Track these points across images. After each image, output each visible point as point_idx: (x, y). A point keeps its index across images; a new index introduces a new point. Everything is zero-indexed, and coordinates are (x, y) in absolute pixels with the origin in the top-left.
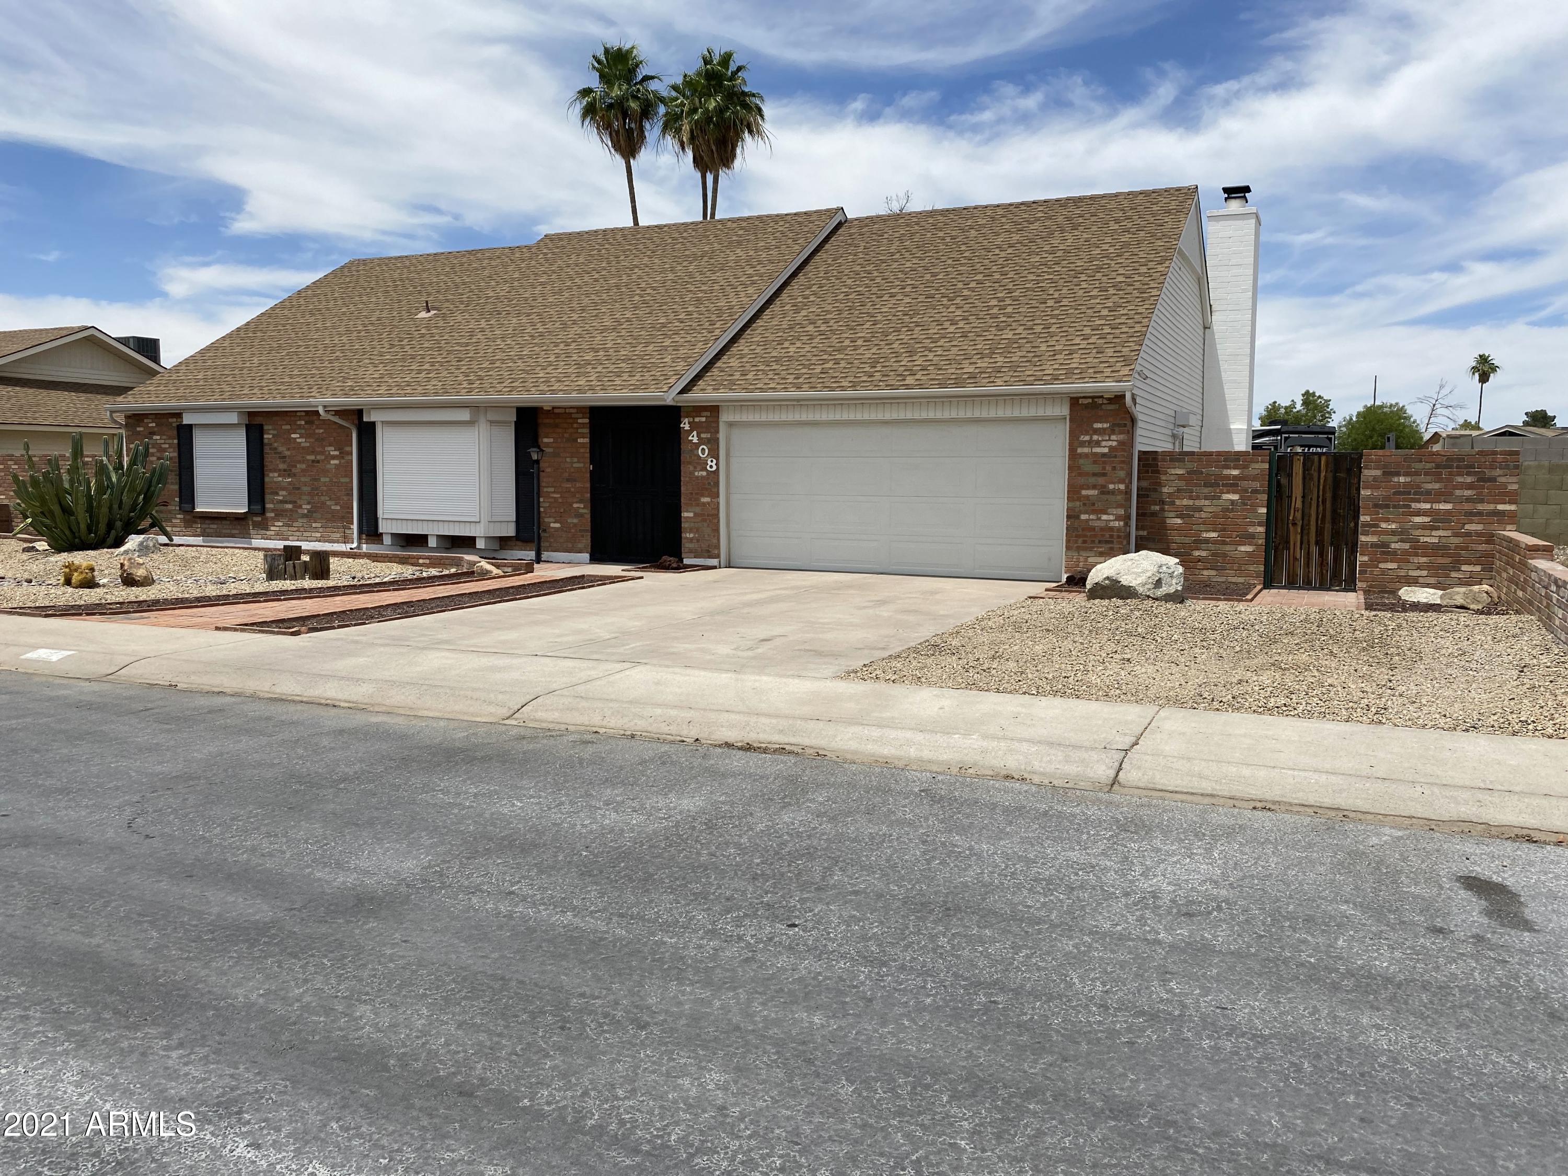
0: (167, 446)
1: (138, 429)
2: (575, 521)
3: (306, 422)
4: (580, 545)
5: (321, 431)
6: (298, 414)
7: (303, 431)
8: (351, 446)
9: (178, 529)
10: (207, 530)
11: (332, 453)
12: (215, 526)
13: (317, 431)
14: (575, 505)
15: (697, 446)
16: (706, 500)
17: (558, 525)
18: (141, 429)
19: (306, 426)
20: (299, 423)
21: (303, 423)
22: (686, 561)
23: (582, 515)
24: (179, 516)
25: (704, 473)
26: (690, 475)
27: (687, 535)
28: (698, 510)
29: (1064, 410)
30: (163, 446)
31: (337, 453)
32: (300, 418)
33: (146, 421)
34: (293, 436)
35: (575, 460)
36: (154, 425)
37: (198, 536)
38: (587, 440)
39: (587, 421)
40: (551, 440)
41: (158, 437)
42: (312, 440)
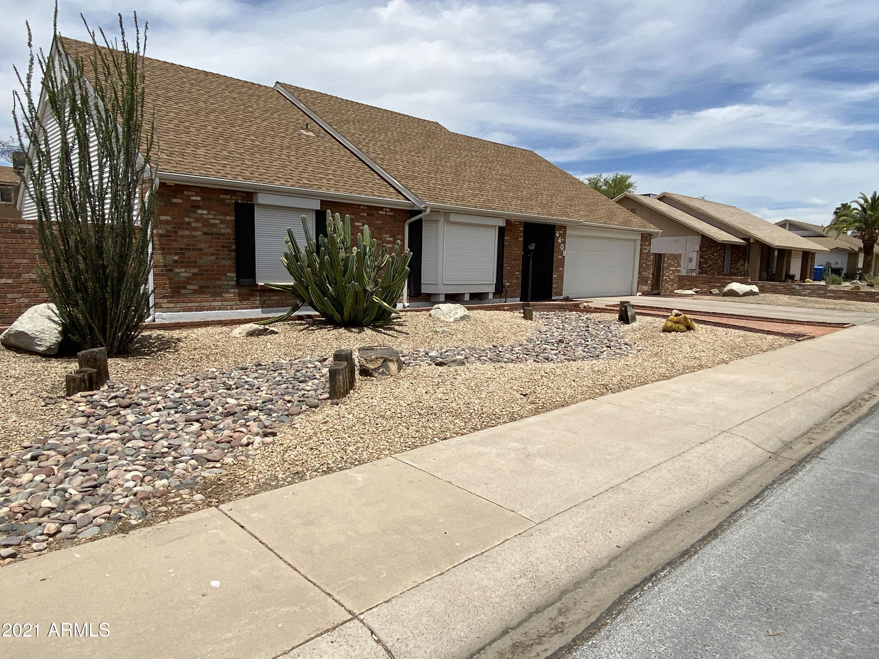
0: (217, 222)
1: (174, 201)
2: (516, 281)
3: (368, 215)
4: (517, 294)
5: (380, 222)
6: (361, 207)
7: (365, 221)
8: (403, 235)
9: (232, 303)
10: (267, 302)
11: (387, 239)
12: (277, 298)
13: (376, 222)
14: (516, 273)
15: (560, 244)
16: (561, 269)
17: (508, 284)
18: (179, 201)
19: (368, 217)
20: (362, 214)
21: (365, 214)
22: (553, 298)
23: (518, 278)
24: (233, 290)
25: (561, 257)
26: (557, 257)
27: (554, 286)
28: (558, 274)
29: (639, 237)
30: (212, 221)
31: (391, 239)
32: (363, 211)
33: (185, 193)
34: (356, 224)
35: (517, 249)
36: (198, 198)
37: (257, 307)
38: (522, 239)
39: (522, 229)
40: (508, 238)
41: (205, 212)
42: (374, 229)
